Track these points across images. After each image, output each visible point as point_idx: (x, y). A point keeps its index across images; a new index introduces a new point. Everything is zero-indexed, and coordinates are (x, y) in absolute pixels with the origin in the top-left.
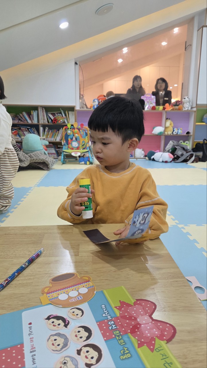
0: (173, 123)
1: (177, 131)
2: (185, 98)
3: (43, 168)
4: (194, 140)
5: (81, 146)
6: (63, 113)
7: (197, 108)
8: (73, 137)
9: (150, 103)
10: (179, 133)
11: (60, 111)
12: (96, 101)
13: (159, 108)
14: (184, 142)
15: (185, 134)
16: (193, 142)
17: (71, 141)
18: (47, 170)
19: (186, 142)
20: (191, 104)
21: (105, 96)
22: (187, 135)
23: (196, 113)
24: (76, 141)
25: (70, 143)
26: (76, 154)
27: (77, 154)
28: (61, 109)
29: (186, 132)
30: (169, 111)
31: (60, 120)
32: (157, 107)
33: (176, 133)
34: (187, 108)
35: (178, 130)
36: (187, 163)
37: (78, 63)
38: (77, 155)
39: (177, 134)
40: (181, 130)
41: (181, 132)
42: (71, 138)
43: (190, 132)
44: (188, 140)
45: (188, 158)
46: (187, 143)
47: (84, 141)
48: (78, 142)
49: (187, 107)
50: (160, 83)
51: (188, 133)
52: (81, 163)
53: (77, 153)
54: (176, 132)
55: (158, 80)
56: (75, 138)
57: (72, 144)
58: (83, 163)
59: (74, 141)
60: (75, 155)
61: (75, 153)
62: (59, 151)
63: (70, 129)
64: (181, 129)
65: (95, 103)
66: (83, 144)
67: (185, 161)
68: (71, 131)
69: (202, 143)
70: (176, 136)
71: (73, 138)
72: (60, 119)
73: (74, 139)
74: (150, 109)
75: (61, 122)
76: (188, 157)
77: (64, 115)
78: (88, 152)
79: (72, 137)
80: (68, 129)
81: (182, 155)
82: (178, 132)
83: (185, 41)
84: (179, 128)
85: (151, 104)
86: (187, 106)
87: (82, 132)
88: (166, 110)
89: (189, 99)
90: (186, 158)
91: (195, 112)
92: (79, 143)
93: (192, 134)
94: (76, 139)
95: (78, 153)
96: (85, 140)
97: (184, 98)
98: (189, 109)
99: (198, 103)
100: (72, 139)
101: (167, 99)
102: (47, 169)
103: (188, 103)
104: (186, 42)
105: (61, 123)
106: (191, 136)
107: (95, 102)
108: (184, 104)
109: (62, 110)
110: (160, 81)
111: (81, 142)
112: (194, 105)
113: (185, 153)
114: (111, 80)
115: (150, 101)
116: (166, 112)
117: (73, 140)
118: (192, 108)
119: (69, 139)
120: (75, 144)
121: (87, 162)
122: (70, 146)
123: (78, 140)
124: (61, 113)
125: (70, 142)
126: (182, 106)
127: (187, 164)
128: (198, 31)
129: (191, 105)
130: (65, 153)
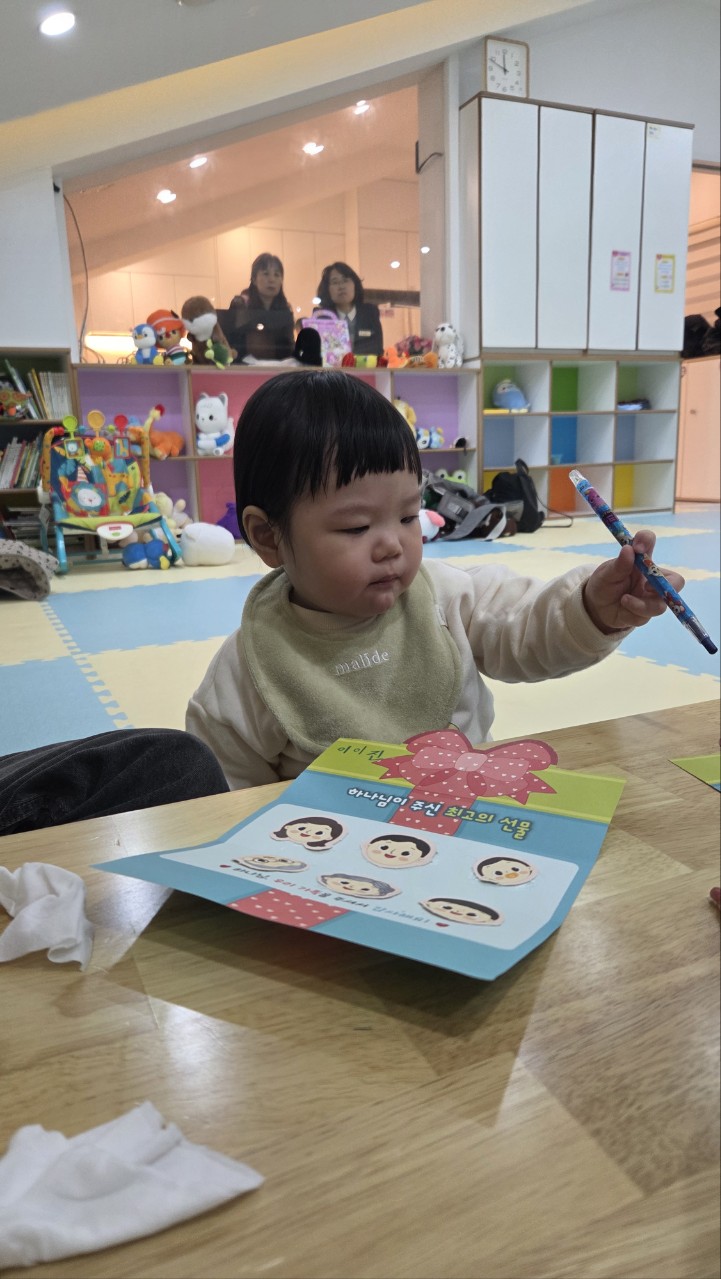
0: (416, 411)
1: (427, 439)
2: (443, 329)
3: (16, 592)
4: (483, 466)
5: (112, 501)
6: (15, 377)
7: (482, 361)
8: (76, 472)
9: (332, 345)
10: (434, 445)
11: (5, 369)
12: (148, 330)
13: (365, 360)
14: (451, 474)
15: (452, 447)
16: (482, 474)
17: (70, 486)
18: (35, 598)
19: (458, 473)
20: (461, 348)
21: (174, 315)
22: (462, 449)
23: (481, 376)
24: (91, 485)
25: (68, 495)
26: (116, 529)
27: (119, 531)
28: (7, 361)
29: (455, 442)
30: (401, 370)
31: (14, 405)
32: (359, 358)
33: (426, 445)
34: (452, 362)
35: (431, 434)
36: (489, 537)
37: (60, 186)
38: (118, 534)
39: (429, 447)
40: (439, 433)
41: (440, 441)
42: (68, 473)
43: (467, 438)
44: (464, 467)
45: (487, 523)
46: (460, 477)
47: (121, 482)
48: (97, 487)
49: (450, 357)
50: (335, 283)
51: (462, 443)
52: (134, 565)
53: (119, 528)
54: (425, 442)
55: (328, 271)
56: (86, 473)
57: (76, 496)
58: (143, 562)
59: (82, 485)
60: (114, 534)
61: (111, 529)
62: (15, 528)
63: (73, 438)
64: (440, 430)
65: (146, 339)
66: (122, 493)
67: (480, 532)
68: (78, 443)
69: (516, 472)
70: (426, 453)
71: (79, 475)
72: (11, 400)
73: (81, 476)
74: (335, 365)
75: (17, 411)
76: (485, 519)
77: (20, 385)
78: (157, 524)
79: (73, 470)
80: (67, 435)
81: (463, 514)
82: (431, 441)
83: (416, 141)
84: (432, 429)
85: (337, 346)
86: (452, 354)
87: (121, 447)
88: (389, 366)
89: (455, 331)
90: (480, 524)
91: (478, 372)
92: (103, 490)
93: (473, 444)
94: (90, 476)
95: (122, 526)
96: (124, 480)
97: (441, 326)
98: (459, 363)
99: (485, 344)
100: (72, 478)
101: (368, 334)
102: (30, 593)
103: (452, 346)
104: (417, 144)
105: (19, 416)
106: (473, 451)
107: (146, 335)
108: (438, 347)
109: (12, 365)
110: (336, 275)
111: (112, 489)
112: (475, 352)
113: (470, 507)
114: (114, 268)
115: (333, 335)
116: (392, 373)
117: (79, 480)
118: (465, 361)
119: (63, 479)
120: (88, 497)
121: (158, 559)
122: (71, 502)
123: (96, 480)
124: (9, 379)
125: (69, 490)
126: (431, 353)
127: (490, 540)
128: (460, 108)
129: (462, 351)
130: (67, 531)
